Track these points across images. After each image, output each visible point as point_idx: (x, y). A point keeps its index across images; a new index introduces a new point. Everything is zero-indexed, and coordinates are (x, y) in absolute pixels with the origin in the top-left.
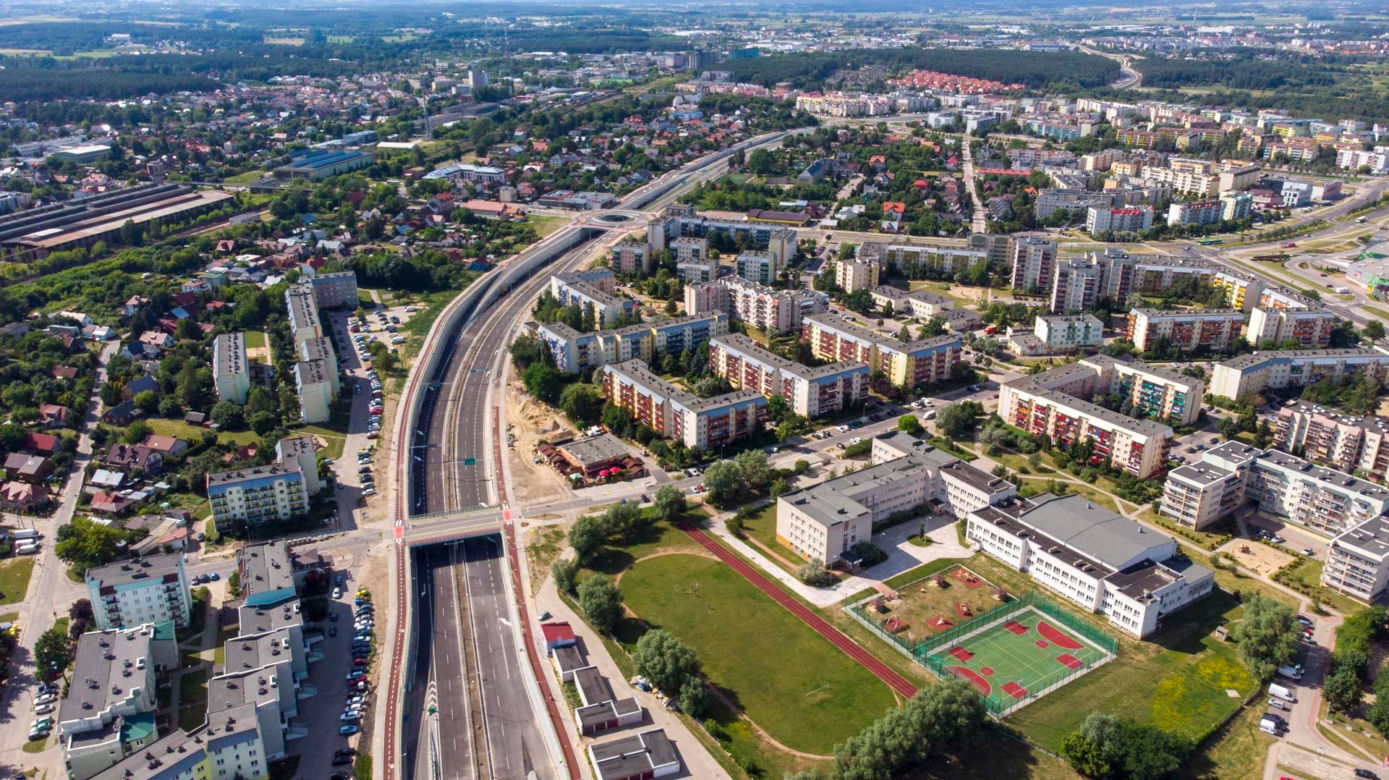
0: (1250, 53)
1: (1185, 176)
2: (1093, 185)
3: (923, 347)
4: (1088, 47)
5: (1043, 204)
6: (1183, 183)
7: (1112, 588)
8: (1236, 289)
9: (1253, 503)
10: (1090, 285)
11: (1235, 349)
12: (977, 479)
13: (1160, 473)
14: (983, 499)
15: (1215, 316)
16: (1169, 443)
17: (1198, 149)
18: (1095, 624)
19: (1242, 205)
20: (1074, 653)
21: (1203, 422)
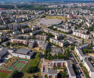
0: (25, 5)
1: (23, 16)
2: (15, 18)
3: (2, 37)
4: (11, 4)
5: (11, 20)
6: (23, 17)
7: (27, 55)
8: (30, 26)
9: (36, 44)
10: (17, 28)
11: (31, 31)
12: (11, 49)
13: (28, 44)
14: (12, 51)
15: (29, 29)
16: (28, 41)
17: (23, 14)
18: (26, 59)
19: (28, 18)
20: (25, 63)
21: (30, 38)
